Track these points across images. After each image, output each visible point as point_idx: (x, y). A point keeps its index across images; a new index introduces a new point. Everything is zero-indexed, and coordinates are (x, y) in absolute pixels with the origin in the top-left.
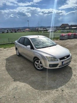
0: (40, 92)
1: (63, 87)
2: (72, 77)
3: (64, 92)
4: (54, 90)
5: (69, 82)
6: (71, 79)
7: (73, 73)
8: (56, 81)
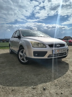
0: (3, 88)
1: (47, 84)
2: (67, 73)
3: (46, 92)
4: (29, 87)
5: (60, 78)
6: (65, 75)
7: (69, 68)
8: (39, 76)
